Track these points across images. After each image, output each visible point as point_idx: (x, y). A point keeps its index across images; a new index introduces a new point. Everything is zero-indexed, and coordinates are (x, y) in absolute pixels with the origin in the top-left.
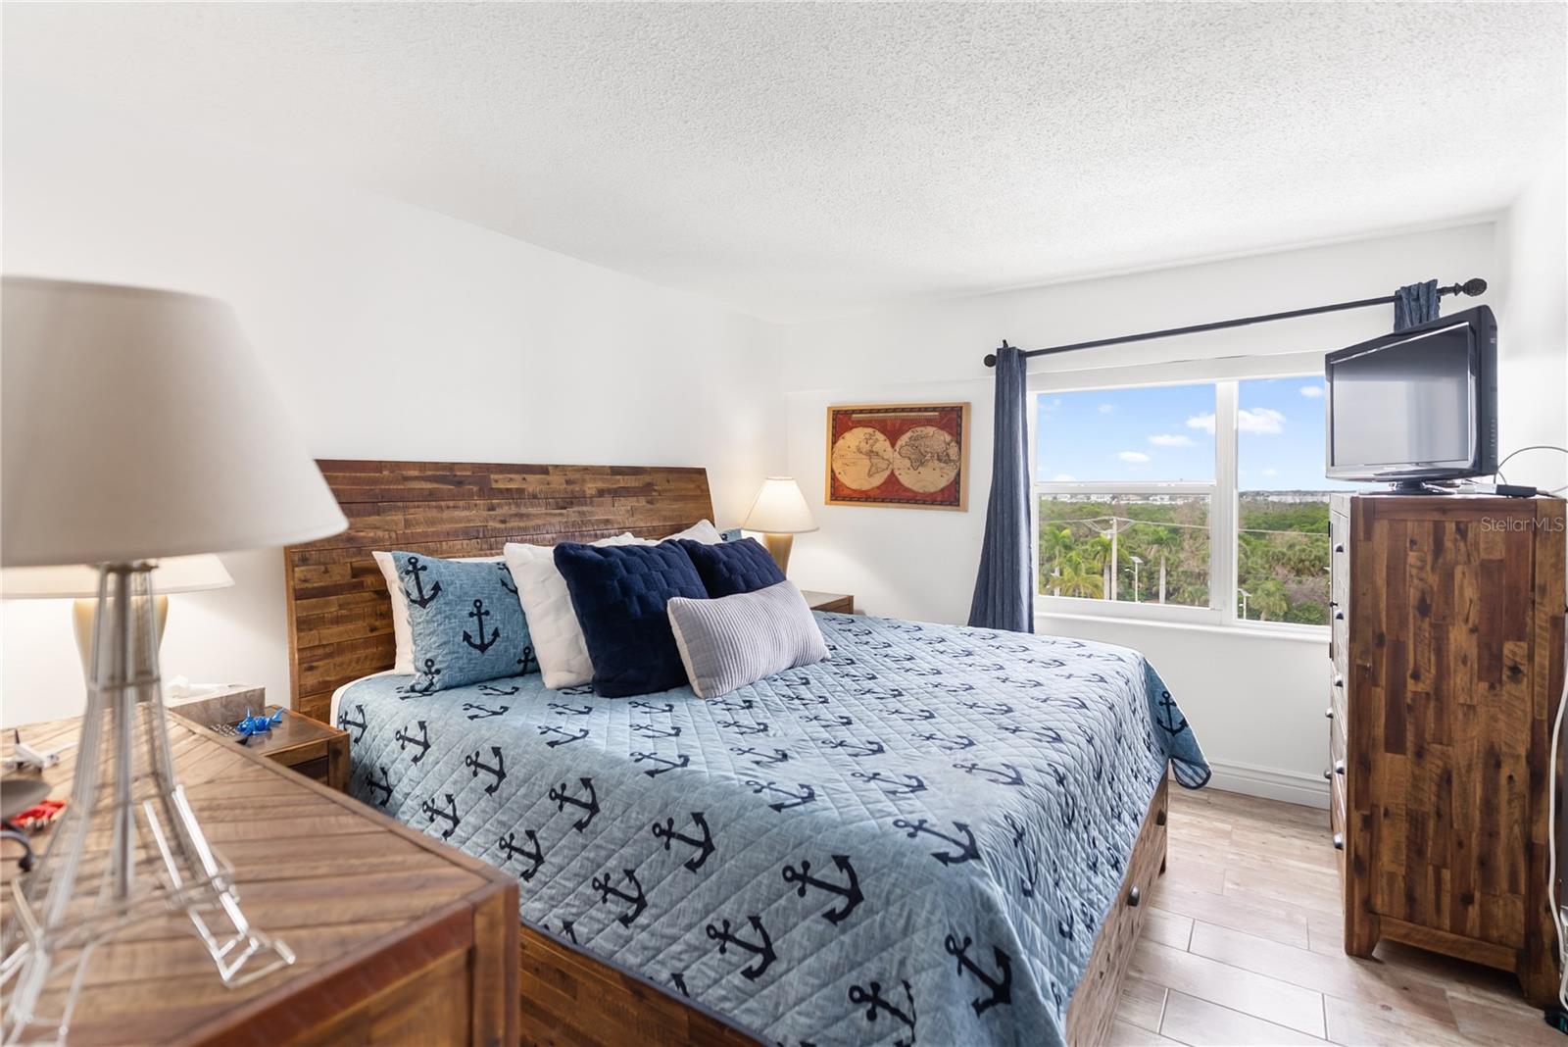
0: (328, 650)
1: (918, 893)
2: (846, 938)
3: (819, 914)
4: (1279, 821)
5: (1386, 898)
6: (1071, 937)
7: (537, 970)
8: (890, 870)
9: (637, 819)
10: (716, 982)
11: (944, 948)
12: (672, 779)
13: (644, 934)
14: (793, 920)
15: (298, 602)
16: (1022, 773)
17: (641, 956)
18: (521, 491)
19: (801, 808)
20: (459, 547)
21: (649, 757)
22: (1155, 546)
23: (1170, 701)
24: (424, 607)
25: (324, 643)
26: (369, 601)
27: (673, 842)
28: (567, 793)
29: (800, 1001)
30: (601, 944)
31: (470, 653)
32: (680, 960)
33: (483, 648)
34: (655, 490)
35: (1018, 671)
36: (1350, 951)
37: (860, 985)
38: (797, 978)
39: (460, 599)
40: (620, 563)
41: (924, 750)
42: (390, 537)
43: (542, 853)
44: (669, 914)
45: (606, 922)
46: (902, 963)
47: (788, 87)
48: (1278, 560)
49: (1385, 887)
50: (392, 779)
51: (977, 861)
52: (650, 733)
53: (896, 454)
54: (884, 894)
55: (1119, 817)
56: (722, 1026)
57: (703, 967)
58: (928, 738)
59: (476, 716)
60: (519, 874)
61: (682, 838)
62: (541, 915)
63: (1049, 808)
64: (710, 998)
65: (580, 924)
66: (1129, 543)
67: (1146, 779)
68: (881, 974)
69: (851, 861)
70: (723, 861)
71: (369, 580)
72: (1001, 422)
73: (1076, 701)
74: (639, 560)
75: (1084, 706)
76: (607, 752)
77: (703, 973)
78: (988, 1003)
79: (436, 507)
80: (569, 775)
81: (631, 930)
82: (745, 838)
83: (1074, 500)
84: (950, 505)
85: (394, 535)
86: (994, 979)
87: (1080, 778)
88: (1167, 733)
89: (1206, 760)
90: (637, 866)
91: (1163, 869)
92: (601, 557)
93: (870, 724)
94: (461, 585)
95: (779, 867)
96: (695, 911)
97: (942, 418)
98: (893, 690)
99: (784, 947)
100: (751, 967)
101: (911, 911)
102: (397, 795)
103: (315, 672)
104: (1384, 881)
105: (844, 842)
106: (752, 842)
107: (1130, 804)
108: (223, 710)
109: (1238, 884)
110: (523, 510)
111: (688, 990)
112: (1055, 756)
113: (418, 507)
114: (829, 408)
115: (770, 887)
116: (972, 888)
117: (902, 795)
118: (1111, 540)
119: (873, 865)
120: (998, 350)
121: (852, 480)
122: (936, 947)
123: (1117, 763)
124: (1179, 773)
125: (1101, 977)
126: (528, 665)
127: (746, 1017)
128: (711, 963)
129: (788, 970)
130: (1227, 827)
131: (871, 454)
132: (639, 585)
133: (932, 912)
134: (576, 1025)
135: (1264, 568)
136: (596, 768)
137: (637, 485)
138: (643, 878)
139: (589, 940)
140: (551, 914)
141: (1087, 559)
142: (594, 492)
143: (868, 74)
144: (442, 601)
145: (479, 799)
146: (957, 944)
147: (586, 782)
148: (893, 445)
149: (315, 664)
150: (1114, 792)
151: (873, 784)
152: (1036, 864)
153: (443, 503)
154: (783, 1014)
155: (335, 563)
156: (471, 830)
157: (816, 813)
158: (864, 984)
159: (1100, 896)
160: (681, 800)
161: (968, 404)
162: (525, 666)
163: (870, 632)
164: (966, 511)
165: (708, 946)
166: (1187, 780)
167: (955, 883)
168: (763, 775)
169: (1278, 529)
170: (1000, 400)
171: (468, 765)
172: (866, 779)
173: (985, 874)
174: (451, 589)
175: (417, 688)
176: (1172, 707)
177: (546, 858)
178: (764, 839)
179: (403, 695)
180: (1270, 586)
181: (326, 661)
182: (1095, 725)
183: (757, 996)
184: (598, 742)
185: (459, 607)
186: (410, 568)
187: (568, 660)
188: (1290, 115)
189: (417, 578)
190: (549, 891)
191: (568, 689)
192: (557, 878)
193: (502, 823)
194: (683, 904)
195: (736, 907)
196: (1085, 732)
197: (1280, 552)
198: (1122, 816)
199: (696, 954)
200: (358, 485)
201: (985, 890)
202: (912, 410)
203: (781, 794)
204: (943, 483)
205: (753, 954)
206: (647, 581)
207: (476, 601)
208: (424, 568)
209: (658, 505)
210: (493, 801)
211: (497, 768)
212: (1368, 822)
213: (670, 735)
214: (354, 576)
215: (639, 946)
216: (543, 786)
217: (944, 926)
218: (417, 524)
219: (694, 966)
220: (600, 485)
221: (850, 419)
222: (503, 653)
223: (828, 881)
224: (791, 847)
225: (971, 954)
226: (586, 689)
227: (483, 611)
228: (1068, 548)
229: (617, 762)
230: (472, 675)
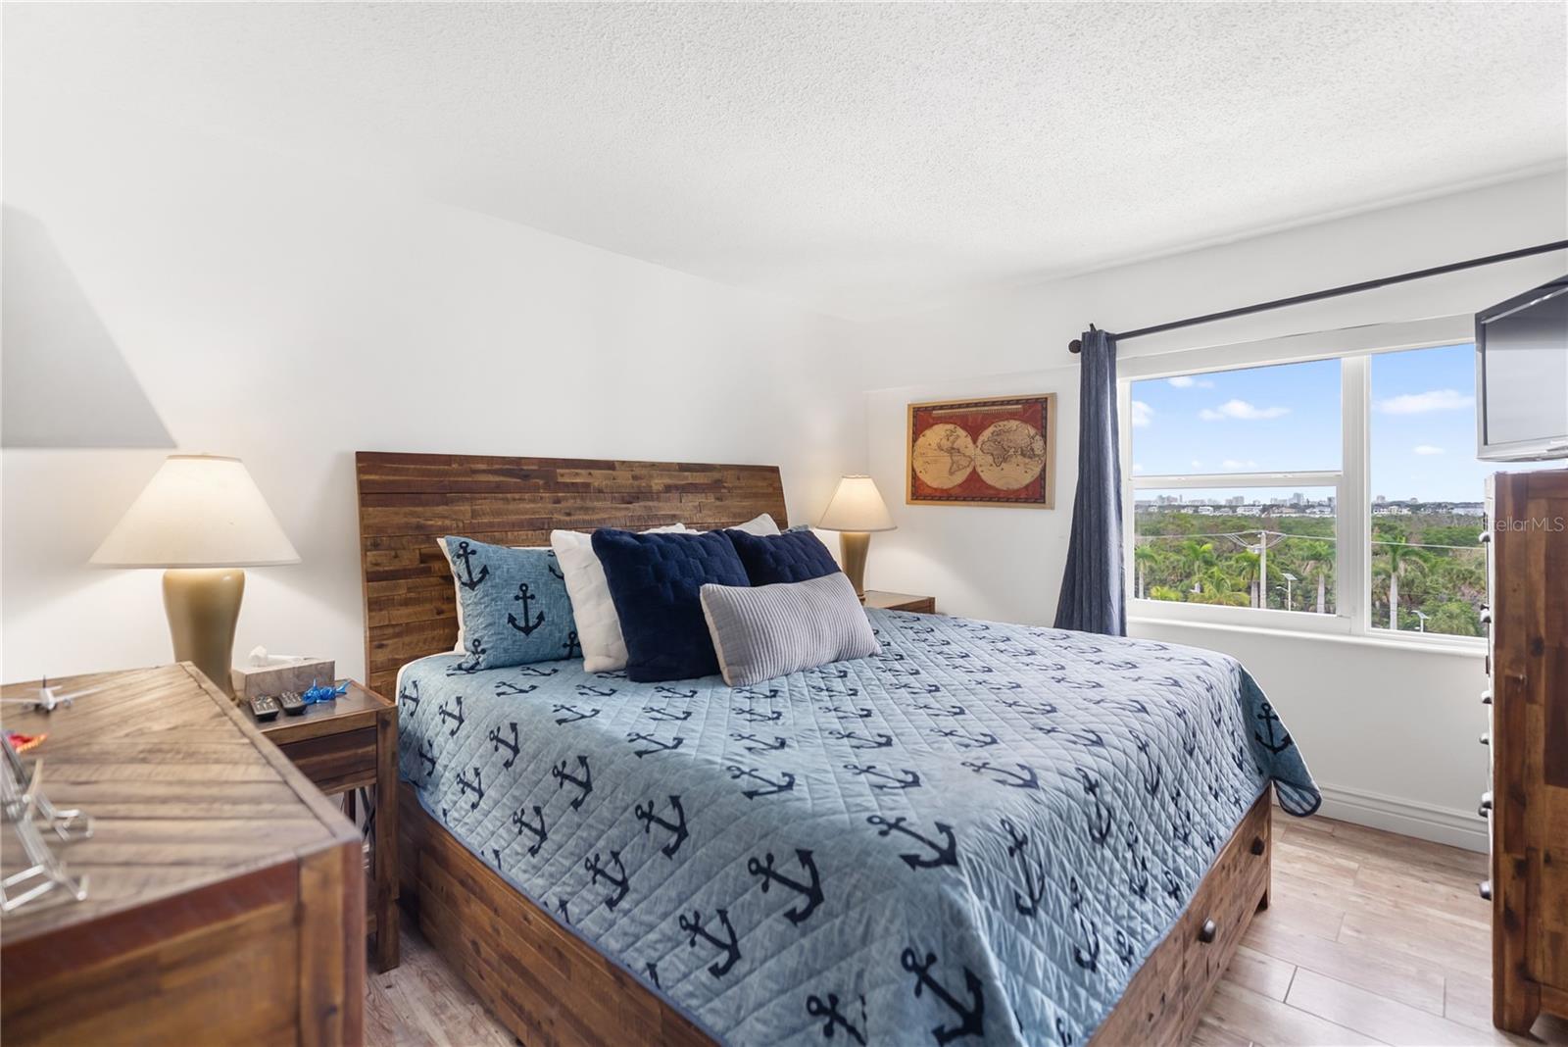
0: (397, 630)
1: (879, 897)
2: (806, 942)
3: (781, 912)
4: (1421, 863)
5: (1549, 964)
6: (1094, 968)
7: (540, 947)
8: (853, 870)
9: (623, 800)
10: (686, 976)
11: (899, 963)
12: (658, 760)
13: (625, 919)
14: (756, 917)
15: (370, 584)
16: (1038, 776)
17: (621, 941)
18: (587, 485)
19: (774, 797)
20: (525, 537)
21: (644, 738)
22: (1312, 562)
23: (1271, 715)
24: (473, 590)
25: (393, 623)
26: (437, 585)
27: (653, 825)
28: (567, 771)
29: (760, 1005)
30: (589, 926)
31: (515, 635)
32: (655, 950)
33: (527, 630)
34: (724, 487)
35: (1080, 670)
36: (1499, 1024)
37: (819, 995)
38: (757, 981)
39: (507, 583)
40: (656, 548)
41: (936, 745)
42: (458, 526)
43: (546, 830)
44: (648, 900)
45: (595, 904)
46: (860, 975)
47: (801, 45)
48: (1465, 579)
49: (1548, 951)
50: (436, 752)
51: (954, 868)
52: (659, 716)
53: (978, 450)
54: (844, 896)
55: (1185, 839)
56: (689, 1024)
57: (675, 959)
58: (946, 734)
59: (503, 693)
60: (527, 849)
61: (660, 821)
62: (541, 893)
63: (1069, 818)
64: (679, 993)
65: (574, 904)
66: (1281, 559)
67: (1233, 800)
68: (840, 986)
69: (815, 858)
70: (695, 848)
71: (436, 565)
72: (1086, 410)
73: (1135, 704)
74: (678, 548)
75: (1144, 709)
76: (607, 731)
77: (674, 965)
78: (956, 1033)
79: (502, 499)
80: (569, 753)
81: (615, 914)
82: (715, 825)
83: (1217, 514)
84: (1034, 502)
85: (461, 525)
86: (965, 1005)
87: (1122, 788)
88: (1266, 749)
89: (1315, 784)
90: (622, 848)
91: (1263, 905)
92: (638, 543)
93: (890, 718)
94: (508, 569)
95: (745, 859)
96: (670, 900)
97: (1025, 411)
98: (930, 686)
99: (749, 945)
100: (717, 964)
101: (870, 918)
102: (439, 767)
103: (384, 650)
104: (1545, 943)
105: (809, 835)
106: (722, 830)
107: (1203, 825)
108: (295, 679)
109: (1358, 931)
110: (589, 504)
111: (660, 982)
112: (1089, 760)
113: (485, 498)
114: (909, 405)
115: (736, 879)
116: (941, 897)
117: (890, 790)
118: (1259, 556)
119: (835, 863)
120: (1084, 334)
121: (932, 479)
122: (891, 961)
123: (1185, 777)
124: (1283, 797)
125: (1150, 1020)
126: (572, 650)
127: (710, 1017)
128: (682, 955)
129: (751, 971)
130: (1354, 865)
131: (952, 450)
132: (674, 571)
133: (891, 921)
134: (570, 1006)
135: (1447, 588)
136: (593, 746)
137: (706, 482)
138: (626, 861)
139: (580, 921)
140: (550, 892)
141: (1231, 575)
142: (660, 488)
143: (881, 18)
144: (489, 584)
145: (499, 773)
146: (918, 960)
147: (583, 760)
148: (975, 441)
149: (385, 642)
150: (1180, 809)
151: (863, 777)
152: (1041, 878)
153: (509, 496)
154: (744, 1019)
155: (404, 549)
156: (491, 804)
157: (788, 803)
158: (821, 994)
159: (1146, 926)
160: (662, 782)
161: (1054, 395)
162: (571, 650)
163: (932, 630)
164: (1052, 508)
165: (680, 938)
166: (1293, 806)
167: (920, 890)
168: (748, 761)
169: (1466, 545)
170: (1087, 387)
171: (491, 740)
172: (858, 771)
173: (960, 883)
174: (498, 573)
175: (464, 666)
176: (1273, 721)
177: (549, 835)
178: (732, 828)
179: (450, 672)
180: (1454, 607)
181: (396, 640)
182: (1153, 732)
183: (722, 996)
184: (603, 723)
185: (505, 590)
186: (461, 552)
187: (607, 645)
188: (1401, 14)
189: (467, 562)
190: (549, 868)
191: (601, 674)
192: (557, 856)
193: (515, 798)
194: (658, 892)
195: (705, 899)
196: (1138, 738)
197: (1466, 570)
198: (1190, 838)
199: (669, 945)
200: (428, 476)
201: (956, 901)
202: (994, 403)
203: (758, 781)
204: (1027, 479)
205: (720, 950)
206: (683, 567)
207: (522, 585)
208: (474, 552)
209: (726, 503)
210: (509, 775)
211: (513, 743)
212: (1522, 869)
213: (677, 718)
214: (422, 562)
215: (620, 931)
216: (547, 763)
217: (903, 938)
218: (484, 514)
219: (667, 958)
220: (668, 481)
221: (930, 414)
222: (547, 636)
223: (791, 878)
224: (757, 838)
225: (935, 973)
226: (622, 673)
227: (528, 595)
228: (1209, 563)
229: (612, 741)
230: (517, 656)
